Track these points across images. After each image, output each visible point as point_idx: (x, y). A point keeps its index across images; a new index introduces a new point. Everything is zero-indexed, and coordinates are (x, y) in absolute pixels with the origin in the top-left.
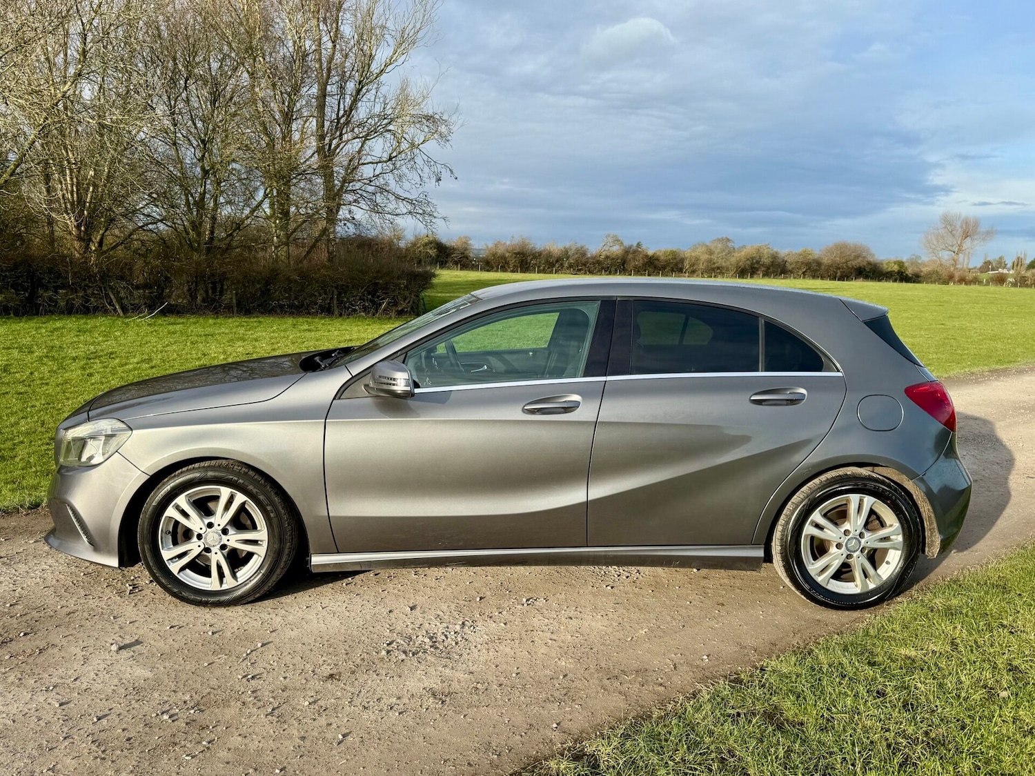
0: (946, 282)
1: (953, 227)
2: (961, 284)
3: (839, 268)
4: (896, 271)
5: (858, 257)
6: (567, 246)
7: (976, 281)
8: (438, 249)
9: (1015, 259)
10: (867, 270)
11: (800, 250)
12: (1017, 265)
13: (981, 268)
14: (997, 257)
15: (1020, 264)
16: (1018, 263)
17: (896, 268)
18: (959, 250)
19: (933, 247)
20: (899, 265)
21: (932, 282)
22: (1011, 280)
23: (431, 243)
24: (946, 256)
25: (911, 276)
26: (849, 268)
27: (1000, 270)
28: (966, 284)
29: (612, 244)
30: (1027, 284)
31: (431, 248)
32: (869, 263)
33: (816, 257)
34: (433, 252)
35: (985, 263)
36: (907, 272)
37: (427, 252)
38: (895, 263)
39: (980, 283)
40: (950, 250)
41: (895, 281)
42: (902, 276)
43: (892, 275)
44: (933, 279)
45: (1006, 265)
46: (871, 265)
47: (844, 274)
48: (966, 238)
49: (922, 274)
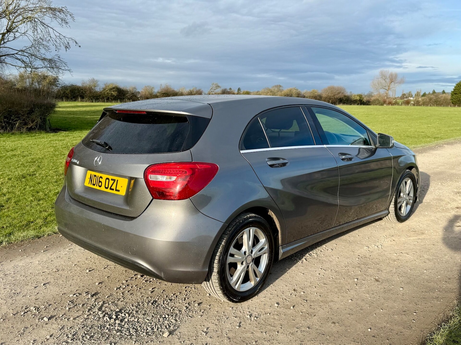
0: (382, 105)
1: (385, 77)
2: (389, 105)
3: (331, 99)
4: (358, 99)
5: (339, 93)
6: (192, 89)
7: (396, 103)
8: (118, 92)
9: (416, 93)
10: (344, 99)
11: (311, 90)
12: (417, 96)
13: (401, 97)
14: (408, 92)
15: (418, 95)
16: (418, 94)
17: (358, 98)
18: (389, 89)
19: (377, 87)
20: (359, 97)
21: (376, 105)
22: (412, 102)
23: (114, 88)
24: (382, 91)
25: (365, 102)
26: (335, 99)
27: (409, 98)
28: (392, 105)
29: (215, 88)
30: (420, 105)
31: (114, 91)
32: (345, 96)
33: (319, 94)
34: (115, 94)
35: (403, 95)
36: (364, 100)
37: (112, 94)
38: (358, 96)
39: (398, 104)
40: (384, 89)
41: (358, 104)
42: (361, 102)
43: (356, 102)
44: (376, 103)
45: (412, 95)
46: (346, 97)
47: (333, 102)
48: (391, 82)
49: (371, 101)
